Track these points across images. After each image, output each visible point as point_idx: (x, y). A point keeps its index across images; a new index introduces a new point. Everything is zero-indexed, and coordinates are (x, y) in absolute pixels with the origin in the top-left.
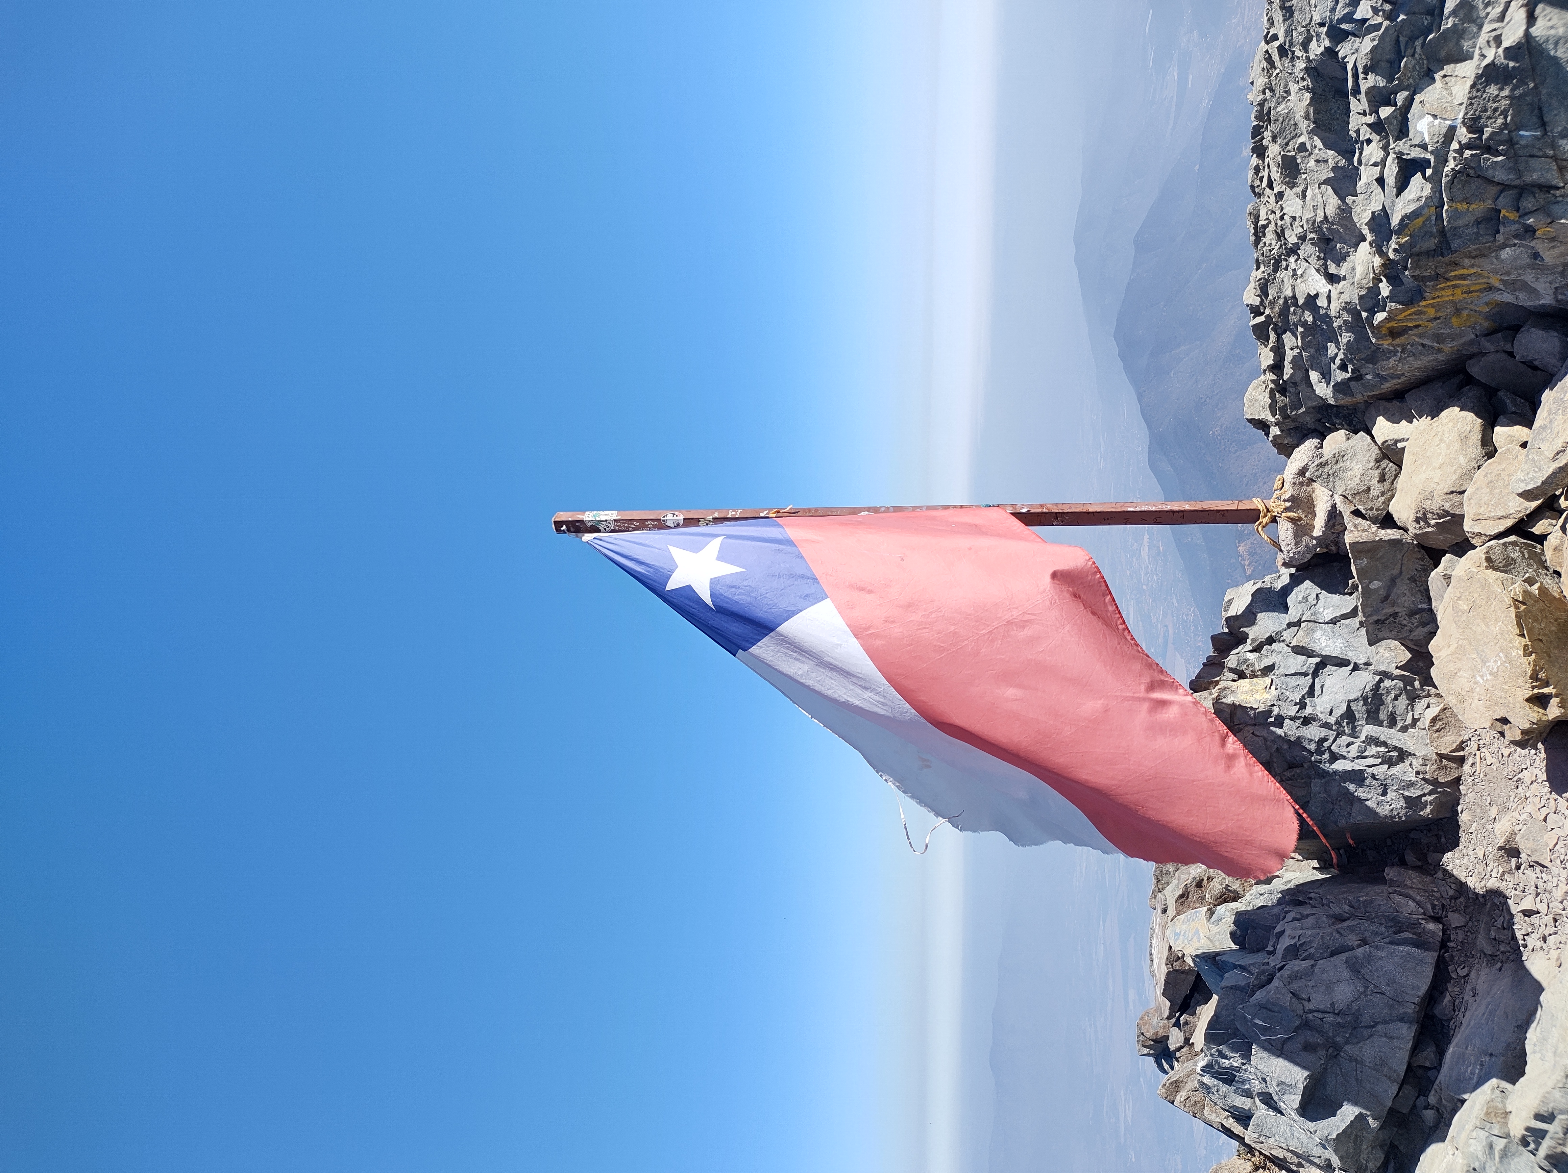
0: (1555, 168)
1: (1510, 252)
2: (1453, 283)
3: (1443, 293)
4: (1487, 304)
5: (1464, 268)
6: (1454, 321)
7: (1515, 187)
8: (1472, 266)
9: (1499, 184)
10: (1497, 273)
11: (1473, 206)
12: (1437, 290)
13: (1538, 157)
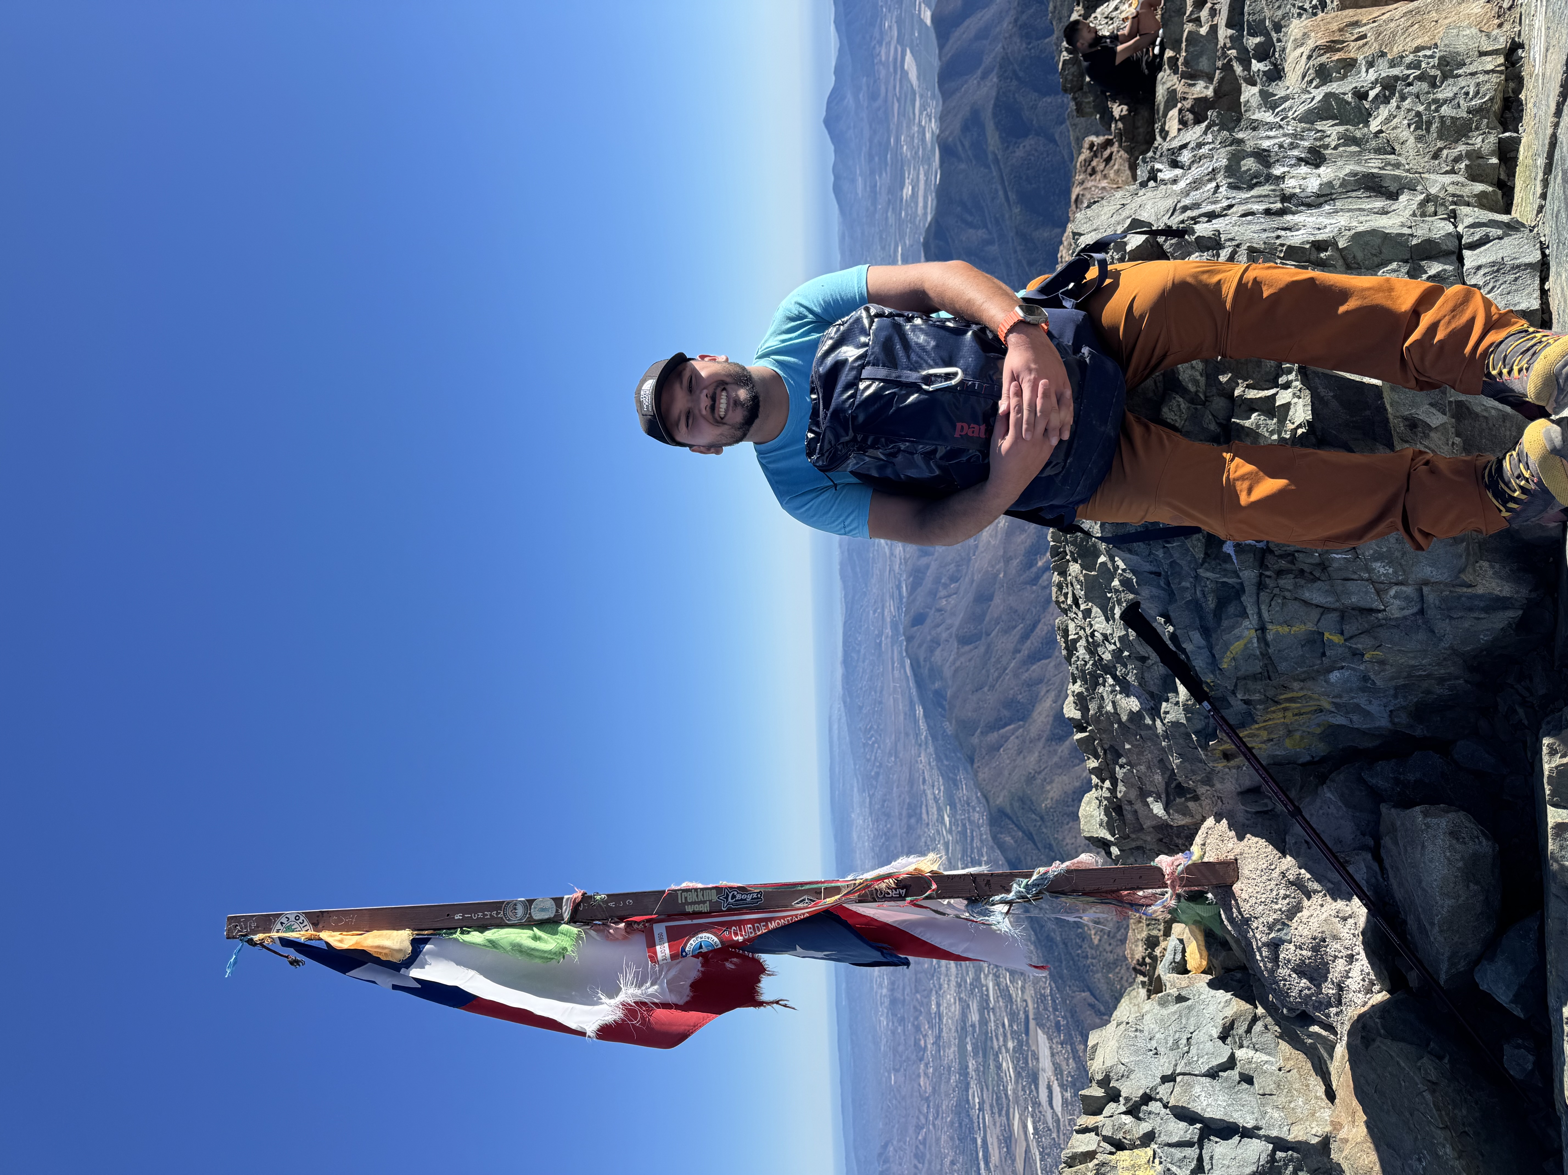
0: (1373, 590)
1: (1338, 675)
2: (1283, 706)
3: (1274, 715)
4: (1319, 725)
5: (1293, 691)
6: (1288, 743)
7: (1334, 610)
8: (1302, 689)
9: (1317, 606)
10: (1328, 696)
11: (1294, 628)
12: (1267, 713)
13: (1353, 580)
